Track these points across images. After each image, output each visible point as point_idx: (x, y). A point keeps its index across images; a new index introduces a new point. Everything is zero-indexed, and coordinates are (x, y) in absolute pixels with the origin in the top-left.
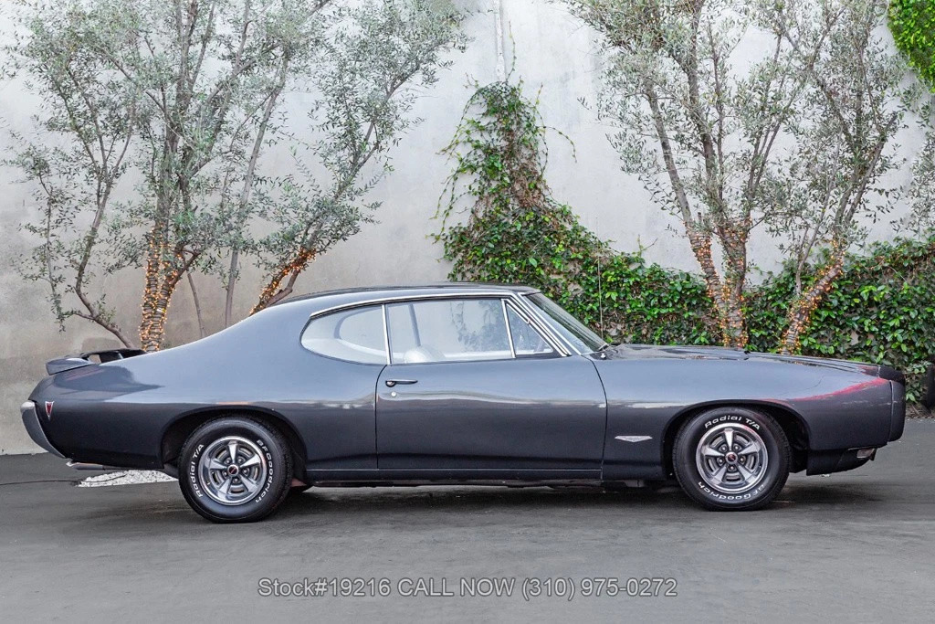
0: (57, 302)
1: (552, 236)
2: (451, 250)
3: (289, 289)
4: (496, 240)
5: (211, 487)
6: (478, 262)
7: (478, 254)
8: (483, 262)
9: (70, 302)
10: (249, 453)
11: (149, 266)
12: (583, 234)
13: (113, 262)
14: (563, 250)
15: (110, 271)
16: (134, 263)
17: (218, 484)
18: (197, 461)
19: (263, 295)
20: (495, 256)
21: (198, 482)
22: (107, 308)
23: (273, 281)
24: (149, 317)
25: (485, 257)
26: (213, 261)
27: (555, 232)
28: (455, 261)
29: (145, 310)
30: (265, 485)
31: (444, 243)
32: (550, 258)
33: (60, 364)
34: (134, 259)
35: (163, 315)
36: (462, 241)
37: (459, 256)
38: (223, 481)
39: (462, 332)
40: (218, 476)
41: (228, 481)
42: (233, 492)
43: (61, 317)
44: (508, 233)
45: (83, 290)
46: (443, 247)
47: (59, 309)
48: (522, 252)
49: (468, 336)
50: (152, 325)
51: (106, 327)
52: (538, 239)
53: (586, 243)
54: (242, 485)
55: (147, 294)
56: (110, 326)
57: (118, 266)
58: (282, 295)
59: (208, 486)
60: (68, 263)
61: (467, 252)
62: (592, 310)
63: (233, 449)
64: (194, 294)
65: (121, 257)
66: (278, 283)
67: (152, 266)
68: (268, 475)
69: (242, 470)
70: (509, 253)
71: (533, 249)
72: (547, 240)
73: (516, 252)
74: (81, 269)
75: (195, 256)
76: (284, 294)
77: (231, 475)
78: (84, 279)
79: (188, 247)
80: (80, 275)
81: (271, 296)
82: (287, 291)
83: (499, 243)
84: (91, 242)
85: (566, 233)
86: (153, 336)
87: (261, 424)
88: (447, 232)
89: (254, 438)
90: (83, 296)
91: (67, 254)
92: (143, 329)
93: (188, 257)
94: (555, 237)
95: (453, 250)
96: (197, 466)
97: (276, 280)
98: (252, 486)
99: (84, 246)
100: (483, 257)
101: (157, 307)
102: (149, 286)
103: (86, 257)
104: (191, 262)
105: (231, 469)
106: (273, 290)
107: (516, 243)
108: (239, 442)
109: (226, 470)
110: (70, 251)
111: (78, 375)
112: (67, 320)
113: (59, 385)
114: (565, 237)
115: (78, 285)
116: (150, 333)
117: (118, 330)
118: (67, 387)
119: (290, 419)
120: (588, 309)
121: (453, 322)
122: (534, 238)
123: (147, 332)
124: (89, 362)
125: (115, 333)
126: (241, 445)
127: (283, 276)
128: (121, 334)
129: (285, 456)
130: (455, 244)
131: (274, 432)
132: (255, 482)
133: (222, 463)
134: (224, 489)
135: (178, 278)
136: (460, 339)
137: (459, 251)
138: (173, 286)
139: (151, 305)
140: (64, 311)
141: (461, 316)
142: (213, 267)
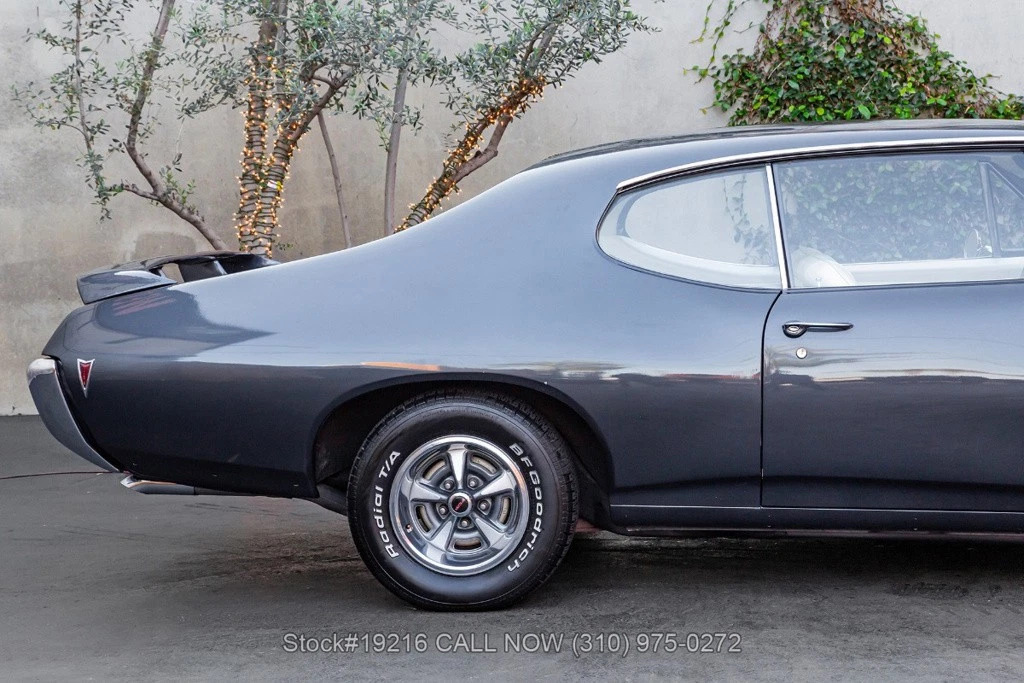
0: (96, 168)
1: (893, 70)
2: (725, 94)
3: (492, 151)
4: (801, 77)
5: (413, 537)
6: (771, 113)
7: (770, 99)
8: (777, 113)
9: (119, 169)
10: (491, 468)
11: (251, 110)
12: (945, 65)
13: (195, 96)
14: (913, 92)
15: (188, 113)
16: (229, 100)
17: (427, 530)
18: (387, 484)
19: (450, 160)
20: (797, 104)
21: (389, 527)
22: (182, 181)
23: (467, 136)
24: (251, 198)
25: (781, 103)
26: (370, 97)
27: (899, 62)
28: (732, 112)
29: (244, 185)
30: (527, 537)
31: (713, 81)
32: (888, 105)
33: (104, 281)
34: (230, 91)
35: (278, 193)
36: (743, 78)
37: (740, 101)
38: (438, 525)
39: (741, 228)
40: (427, 512)
41: (449, 525)
42: (458, 547)
43: (103, 195)
44: (820, 65)
45: (139, 149)
46: (713, 88)
47: (99, 180)
48: (844, 95)
49: (750, 234)
50: (260, 211)
51: (179, 213)
52: (870, 74)
53: (952, 79)
54: (476, 534)
55: (247, 158)
56: (185, 212)
57: (203, 103)
58: (479, 160)
59: (408, 535)
60: (113, 101)
61: (751, 97)
62: (958, 192)
63: (458, 460)
64: (332, 157)
65: (208, 87)
66: (476, 140)
67: (255, 110)
68: (532, 515)
69: (477, 502)
70: (821, 98)
71: (862, 90)
72: (886, 75)
73: (835, 96)
74: (136, 112)
75: (334, 89)
76: (484, 158)
77: (455, 514)
78: (140, 129)
79: (322, 72)
80: (134, 122)
81: (464, 161)
82: (489, 154)
83: (806, 82)
84: (151, 63)
85: (916, 63)
86: (261, 229)
87: (517, 411)
88: (720, 64)
89: (503, 438)
90: (139, 159)
91: (111, 85)
92: (242, 218)
93: (322, 90)
94: (898, 70)
95: (729, 94)
96: (386, 496)
97: (474, 134)
98: (499, 537)
99: (141, 72)
100: (778, 105)
101: (267, 180)
102: (250, 144)
103: (144, 90)
104: (327, 100)
105: (456, 501)
106: (468, 150)
107: (834, 81)
108: (469, 446)
109: (444, 504)
110: (116, 80)
111: (137, 306)
112: (113, 201)
113: (103, 325)
114: (915, 70)
115: (131, 140)
116: (255, 224)
117: (198, 218)
118: (118, 330)
119: (581, 402)
120: (952, 190)
121: (728, 210)
122: (862, 74)
123: (249, 222)
124: (163, 279)
125: (195, 223)
126: (473, 452)
127: (485, 126)
128: (205, 226)
129: (566, 476)
130: (732, 84)
131: (545, 428)
132: (503, 527)
133: (436, 487)
134: (441, 540)
135: (304, 129)
136: (737, 239)
137: (738, 94)
138: (294, 143)
139: (254, 177)
140: (107, 184)
141: (738, 200)
142: (374, 105)
